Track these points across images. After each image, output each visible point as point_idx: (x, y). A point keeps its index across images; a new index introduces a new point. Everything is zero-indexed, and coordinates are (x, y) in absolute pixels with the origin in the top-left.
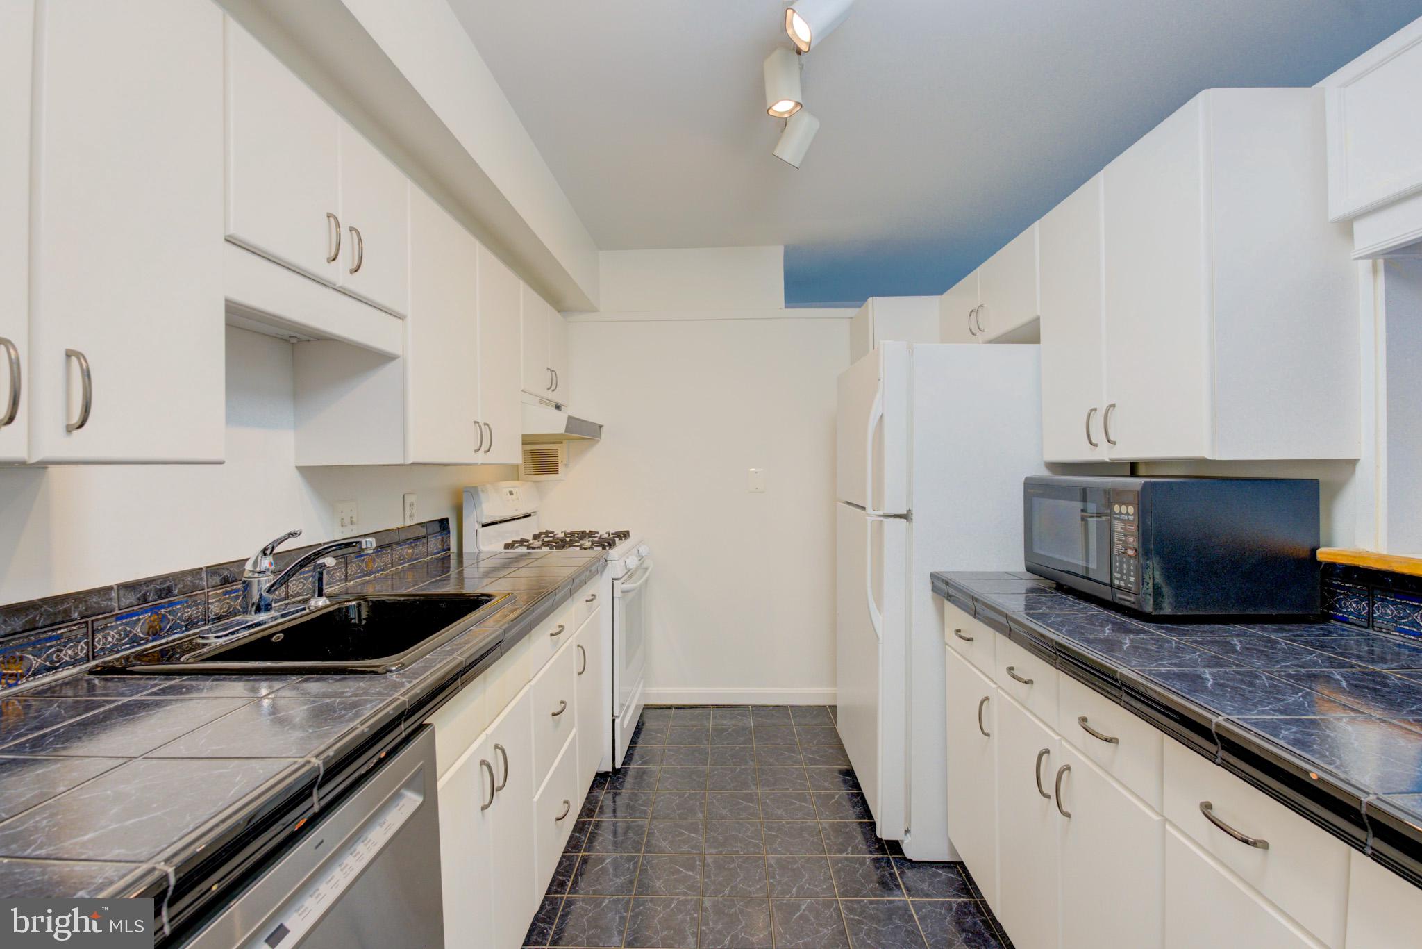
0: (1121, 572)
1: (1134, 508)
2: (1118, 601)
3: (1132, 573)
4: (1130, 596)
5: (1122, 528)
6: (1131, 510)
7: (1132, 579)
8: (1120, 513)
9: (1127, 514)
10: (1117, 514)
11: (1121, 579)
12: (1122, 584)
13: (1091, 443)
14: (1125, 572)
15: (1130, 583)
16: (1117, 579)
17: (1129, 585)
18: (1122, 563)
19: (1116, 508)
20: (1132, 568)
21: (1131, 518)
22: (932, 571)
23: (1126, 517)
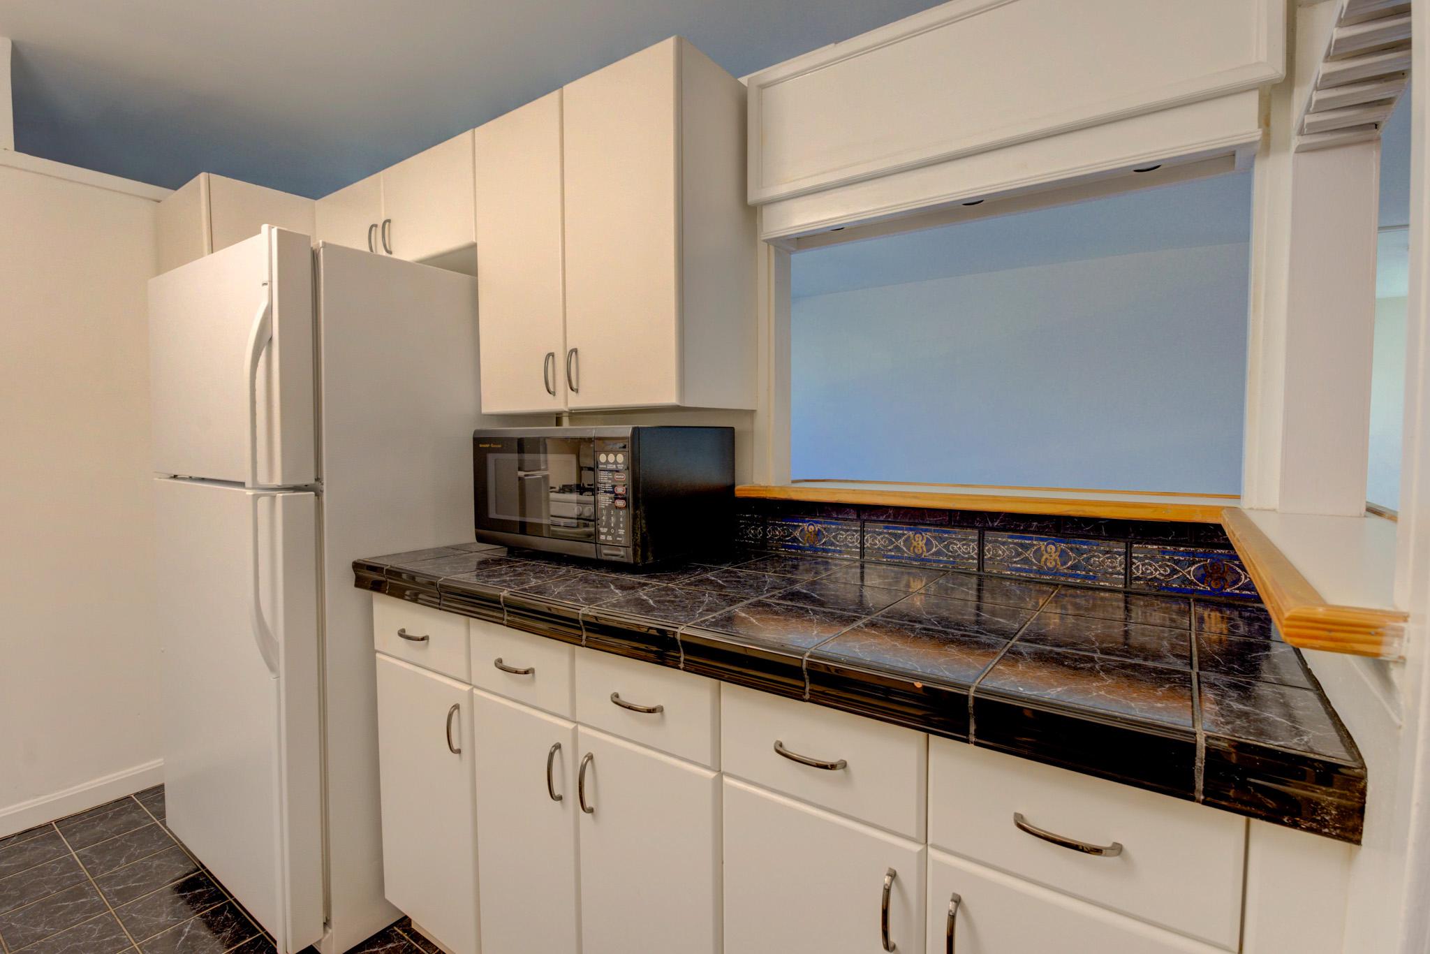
0: (608, 525)
1: (624, 456)
2: (604, 558)
3: (621, 525)
4: (620, 550)
5: (609, 479)
6: (620, 458)
7: (622, 532)
8: (607, 462)
9: (616, 463)
10: (602, 464)
11: (608, 533)
12: (610, 538)
13: (549, 391)
14: (612, 525)
15: (620, 536)
16: (603, 534)
17: (618, 539)
18: (609, 516)
19: (602, 458)
20: (621, 519)
21: (620, 467)
22: (355, 559)
23: (614, 466)
